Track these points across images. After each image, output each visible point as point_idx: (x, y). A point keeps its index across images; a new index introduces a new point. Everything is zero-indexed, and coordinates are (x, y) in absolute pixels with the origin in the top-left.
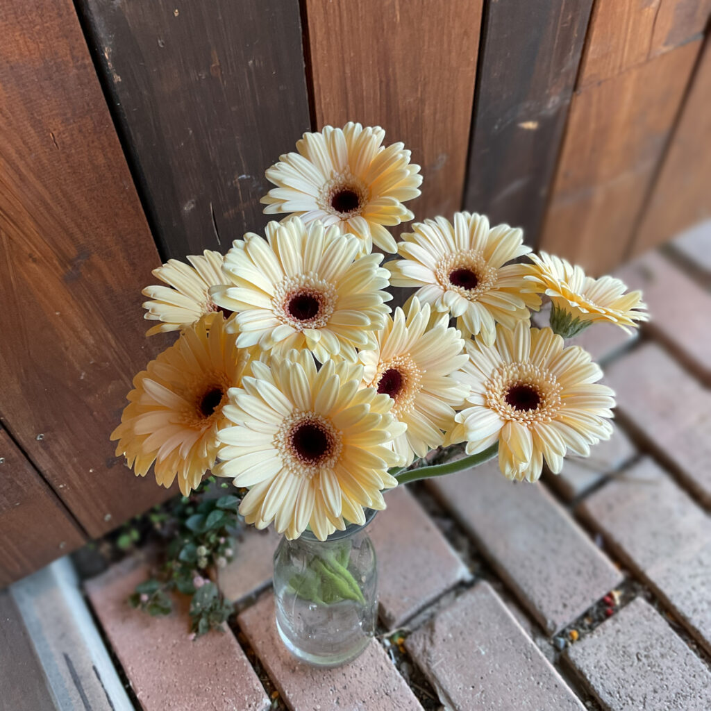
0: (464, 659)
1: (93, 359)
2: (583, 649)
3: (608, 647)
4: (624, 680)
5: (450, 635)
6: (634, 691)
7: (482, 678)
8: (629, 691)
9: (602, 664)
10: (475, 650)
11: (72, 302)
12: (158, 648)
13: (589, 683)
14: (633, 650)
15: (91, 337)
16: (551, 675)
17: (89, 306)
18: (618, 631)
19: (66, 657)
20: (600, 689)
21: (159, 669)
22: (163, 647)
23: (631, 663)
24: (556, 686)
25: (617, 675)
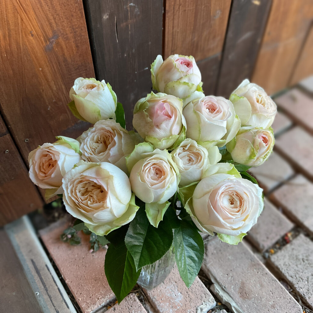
0: (222, 262)
1: (54, 99)
2: (278, 257)
3: (289, 256)
4: (297, 270)
5: (215, 252)
6: (303, 276)
7: (231, 270)
8: (300, 275)
9: (287, 263)
10: (227, 258)
11: (48, 64)
12: (75, 259)
13: (281, 272)
14: (301, 257)
15: (55, 86)
16: (263, 269)
17: (55, 67)
18: (293, 249)
19: (32, 261)
20: (287, 275)
21: (76, 269)
22: (78, 259)
23: (300, 263)
24: (266, 274)
25: (294, 268)
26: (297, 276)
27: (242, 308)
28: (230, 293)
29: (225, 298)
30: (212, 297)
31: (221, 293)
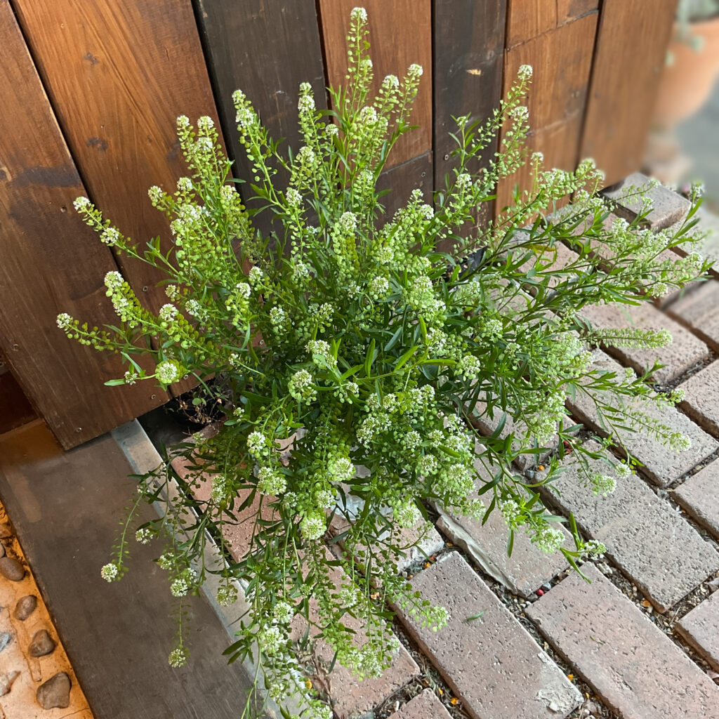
4: (579, 493)
6: (587, 500)
8: (583, 499)
9: (562, 483)
11: (171, 177)
13: (552, 496)
20: (561, 500)
25: (574, 490)
26: (578, 501)
27: (483, 547)
28: (465, 526)
29: (458, 533)
30: (437, 533)
31: (452, 528)
